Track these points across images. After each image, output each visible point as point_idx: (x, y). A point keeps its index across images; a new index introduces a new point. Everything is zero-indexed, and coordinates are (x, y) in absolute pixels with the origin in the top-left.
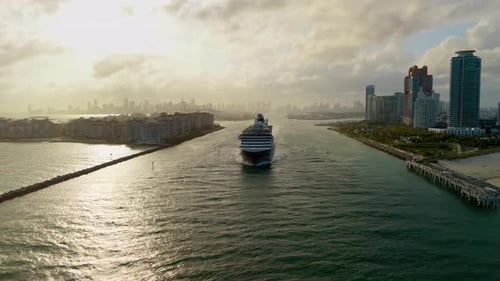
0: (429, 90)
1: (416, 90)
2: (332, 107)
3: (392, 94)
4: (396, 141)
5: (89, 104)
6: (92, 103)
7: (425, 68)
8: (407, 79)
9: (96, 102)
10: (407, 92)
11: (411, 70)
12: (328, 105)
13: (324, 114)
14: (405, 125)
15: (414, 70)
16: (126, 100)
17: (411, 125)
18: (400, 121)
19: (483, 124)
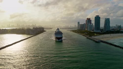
0: (91, 23)
1: (88, 23)
2: (69, 26)
3: (83, 24)
4: (84, 33)
5: (7, 25)
6: (8, 25)
7: (90, 18)
8: (86, 20)
9: (9, 25)
10: (86, 23)
11: (87, 19)
12: (68, 26)
13: (68, 28)
14: (86, 30)
15: (88, 19)
16: (18, 24)
17: (87, 30)
18: (85, 29)
19: (101, 30)
